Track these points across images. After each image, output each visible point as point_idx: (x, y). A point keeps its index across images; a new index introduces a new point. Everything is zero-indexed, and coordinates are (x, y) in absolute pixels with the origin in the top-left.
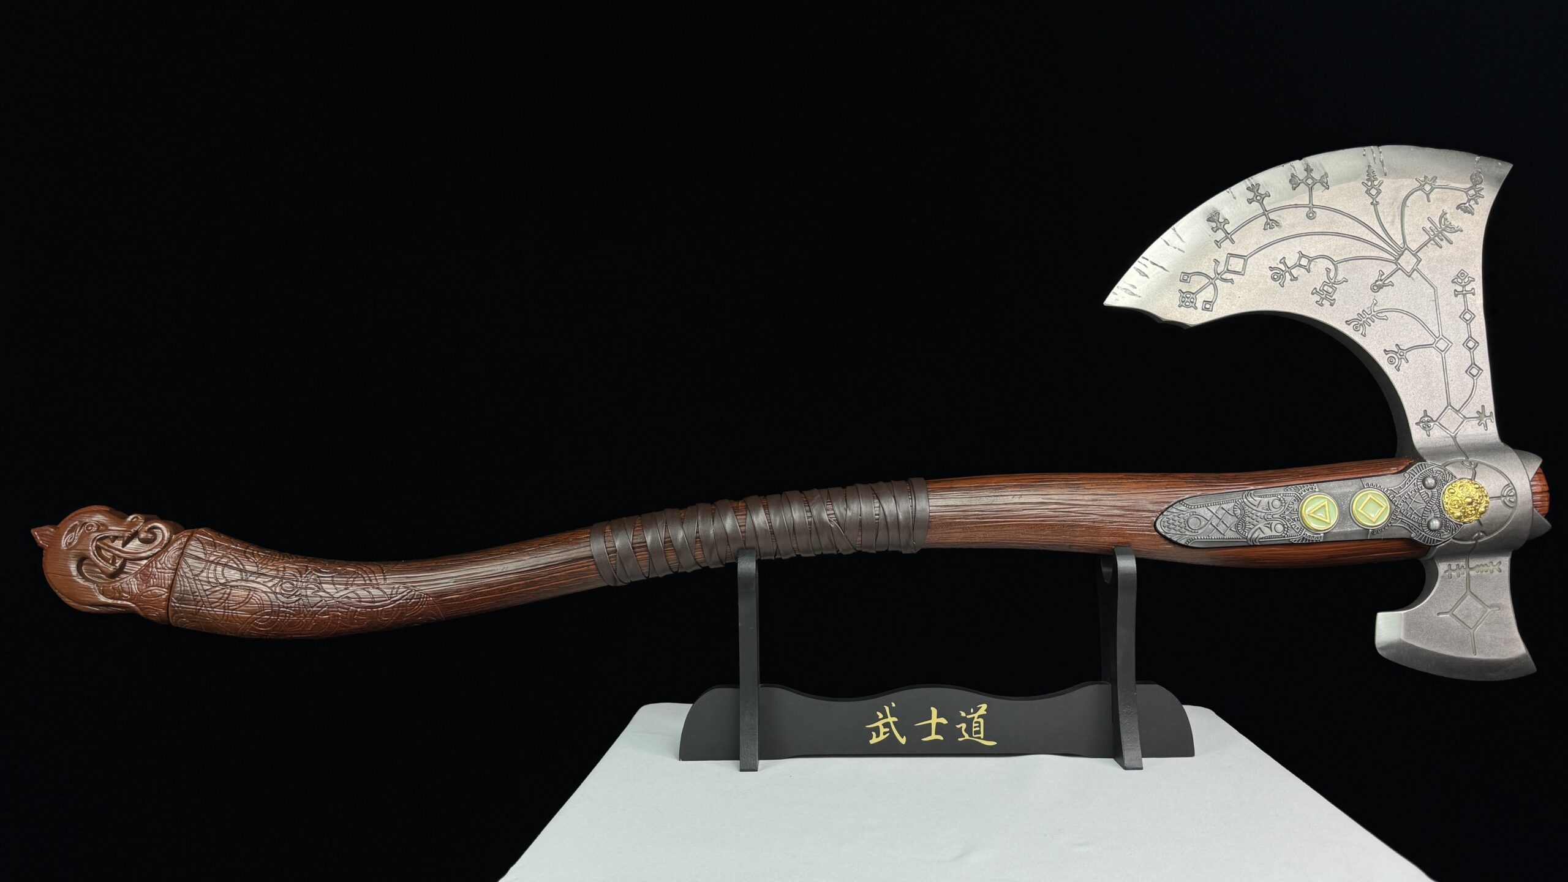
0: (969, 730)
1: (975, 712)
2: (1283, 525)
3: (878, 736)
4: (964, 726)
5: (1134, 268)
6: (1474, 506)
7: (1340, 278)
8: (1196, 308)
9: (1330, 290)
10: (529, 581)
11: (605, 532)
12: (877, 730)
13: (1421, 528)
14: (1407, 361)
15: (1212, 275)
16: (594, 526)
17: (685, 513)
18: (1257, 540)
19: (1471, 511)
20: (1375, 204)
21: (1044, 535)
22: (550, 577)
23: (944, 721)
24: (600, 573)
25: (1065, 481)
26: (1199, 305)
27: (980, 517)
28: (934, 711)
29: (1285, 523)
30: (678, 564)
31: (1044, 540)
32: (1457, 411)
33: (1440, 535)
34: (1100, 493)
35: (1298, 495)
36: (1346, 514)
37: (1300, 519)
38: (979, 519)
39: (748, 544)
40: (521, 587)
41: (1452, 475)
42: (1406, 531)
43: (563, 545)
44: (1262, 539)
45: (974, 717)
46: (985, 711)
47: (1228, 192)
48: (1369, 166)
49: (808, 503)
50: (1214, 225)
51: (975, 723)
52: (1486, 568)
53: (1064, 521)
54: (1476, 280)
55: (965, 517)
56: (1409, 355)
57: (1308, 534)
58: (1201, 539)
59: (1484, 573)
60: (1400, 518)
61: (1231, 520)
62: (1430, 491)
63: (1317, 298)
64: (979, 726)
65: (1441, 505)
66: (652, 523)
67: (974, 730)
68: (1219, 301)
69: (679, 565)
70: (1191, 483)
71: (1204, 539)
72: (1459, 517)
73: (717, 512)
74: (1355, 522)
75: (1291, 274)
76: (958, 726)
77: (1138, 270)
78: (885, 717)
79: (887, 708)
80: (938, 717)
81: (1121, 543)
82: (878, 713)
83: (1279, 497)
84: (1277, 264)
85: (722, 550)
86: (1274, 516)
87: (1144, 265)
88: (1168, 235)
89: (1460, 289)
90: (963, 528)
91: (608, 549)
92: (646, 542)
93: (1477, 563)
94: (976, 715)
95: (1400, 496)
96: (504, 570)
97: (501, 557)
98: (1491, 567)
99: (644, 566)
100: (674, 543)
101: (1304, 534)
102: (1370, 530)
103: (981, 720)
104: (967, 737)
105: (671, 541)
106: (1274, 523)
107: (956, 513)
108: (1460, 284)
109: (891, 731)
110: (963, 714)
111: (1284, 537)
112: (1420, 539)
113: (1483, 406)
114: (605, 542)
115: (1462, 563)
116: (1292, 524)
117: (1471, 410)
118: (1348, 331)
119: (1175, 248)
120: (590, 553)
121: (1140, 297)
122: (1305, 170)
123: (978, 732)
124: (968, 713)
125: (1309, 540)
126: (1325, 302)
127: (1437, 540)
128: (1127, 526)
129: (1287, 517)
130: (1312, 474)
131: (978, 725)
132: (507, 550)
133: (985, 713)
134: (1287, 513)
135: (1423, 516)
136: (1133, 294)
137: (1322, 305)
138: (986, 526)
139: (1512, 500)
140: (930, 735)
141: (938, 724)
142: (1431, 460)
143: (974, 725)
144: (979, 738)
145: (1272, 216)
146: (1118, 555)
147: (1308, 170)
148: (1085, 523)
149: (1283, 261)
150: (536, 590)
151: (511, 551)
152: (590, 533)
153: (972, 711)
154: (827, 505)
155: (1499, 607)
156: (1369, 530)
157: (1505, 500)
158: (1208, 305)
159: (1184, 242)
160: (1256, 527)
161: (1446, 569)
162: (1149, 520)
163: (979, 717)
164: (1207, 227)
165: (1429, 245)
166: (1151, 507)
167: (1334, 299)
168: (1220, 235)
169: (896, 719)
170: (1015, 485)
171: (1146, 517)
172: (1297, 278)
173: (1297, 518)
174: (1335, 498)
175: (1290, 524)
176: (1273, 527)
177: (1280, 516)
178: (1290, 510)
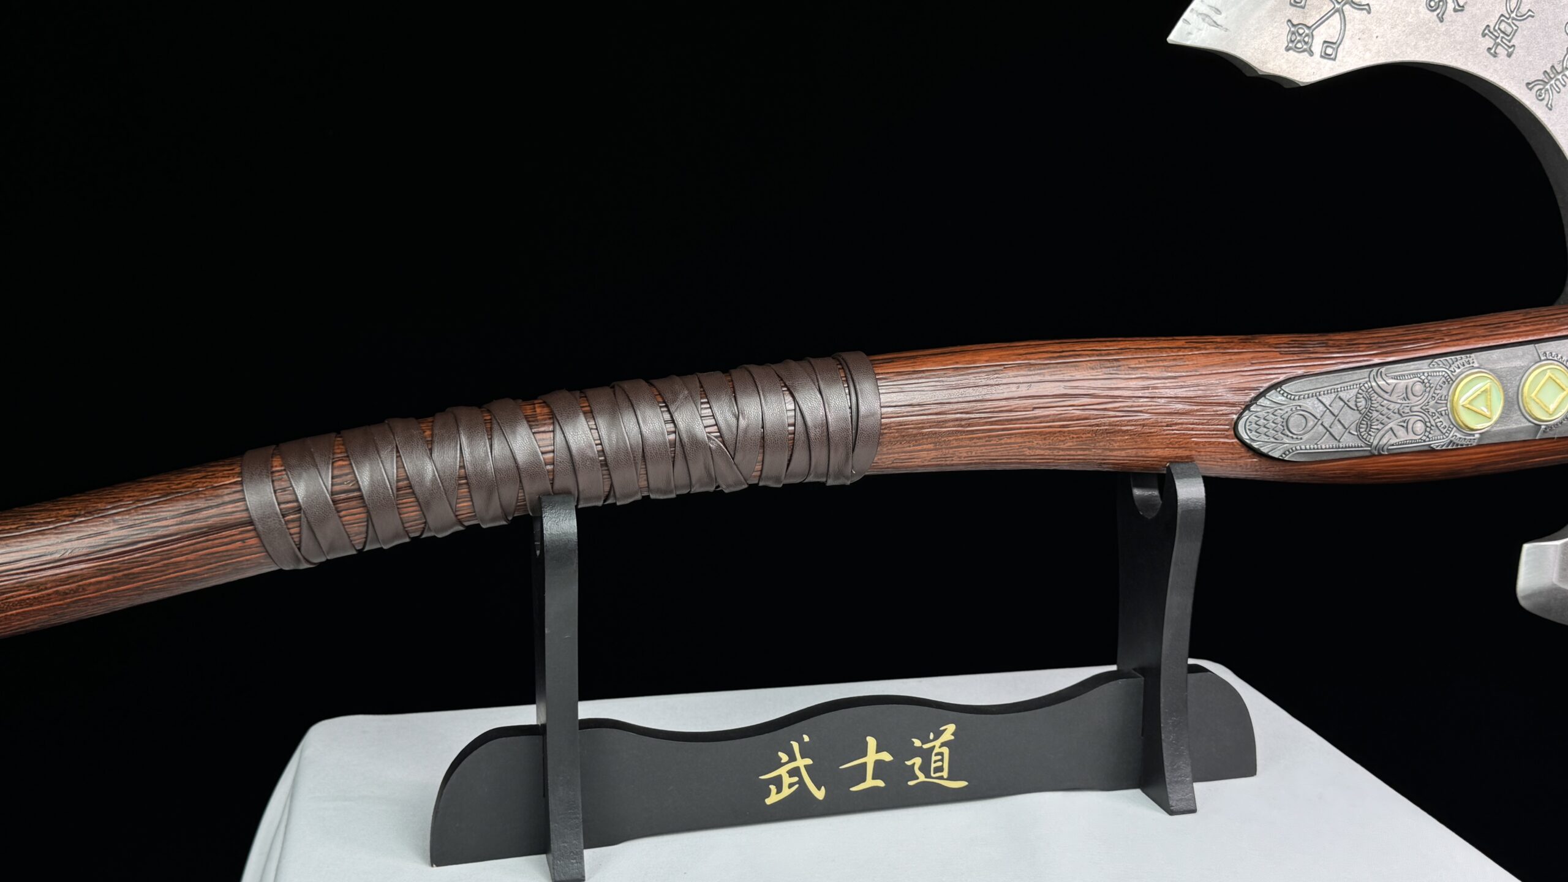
0: (925, 768)
1: (936, 738)
2: (1425, 423)
3: (779, 791)
4: (918, 761)
7: (1525, 9)
8: (1311, 53)
9: (1509, 30)
10: (120, 574)
11: (273, 473)
12: (778, 782)
16: (248, 455)
17: (432, 430)
18: (1385, 448)
21: (1063, 450)
22: (165, 565)
23: (886, 757)
24: (267, 551)
26: (1317, 47)
27: (963, 423)
28: (872, 742)
29: (1427, 420)
30: (423, 525)
31: (1062, 457)
34: (1153, 376)
35: (1449, 372)
36: (1513, 403)
37: (1451, 414)
38: (962, 426)
39: (558, 485)
40: (104, 585)
43: (186, 500)
44: (1393, 445)
45: (934, 747)
46: (953, 734)
49: (667, 406)
51: (937, 754)
53: (1097, 425)
55: (939, 424)
57: (1458, 435)
58: (1307, 449)
61: (1350, 417)
63: (1490, 43)
64: (942, 760)
66: (370, 449)
67: (933, 766)
68: (1347, 42)
69: (424, 528)
70: (1287, 353)
71: (1310, 449)
73: (495, 426)
74: (1524, 413)
76: (909, 763)
78: (792, 758)
79: (795, 745)
80: (879, 750)
81: (1181, 457)
82: (781, 754)
83: (1423, 377)
85: (509, 495)
86: (1415, 409)
90: (935, 443)
91: (283, 506)
92: (359, 489)
94: (937, 743)
96: (67, 555)
97: (55, 528)
99: (357, 534)
100: (417, 489)
101: (1453, 436)
102: (1543, 427)
103: (945, 751)
104: (922, 778)
105: (410, 486)
106: (1413, 420)
107: (925, 417)
109: (801, 782)
110: (917, 743)
111: (1425, 441)
114: (275, 492)
116: (1438, 420)
118: (1527, 99)
120: (245, 514)
121: (1227, 30)
123: (939, 769)
124: (925, 740)
125: (1457, 445)
126: (1499, 49)
128: (1192, 430)
129: (1432, 410)
130: (1462, 336)
131: (939, 757)
132: (66, 512)
133: (953, 738)
134: (1431, 403)
136: (1216, 25)
137: (1495, 55)
138: (973, 438)
140: (864, 780)
141: (878, 764)
143: (934, 758)
144: (941, 778)
146: (1178, 478)
148: (1129, 428)
150: (138, 588)
151: (75, 516)
152: (240, 474)
153: (932, 736)
154: (701, 408)
156: (1540, 425)
158: (1331, 49)
160: (1387, 428)
162: (1226, 420)
163: (943, 745)
166: (1231, 397)
167: (1514, 46)
169: (809, 761)
170: (1019, 365)
171: (1223, 414)
172: (1463, 7)
173: (1445, 410)
174: (1500, 377)
175: (1434, 420)
176: (1410, 427)
177: (1421, 408)
178: (1437, 398)
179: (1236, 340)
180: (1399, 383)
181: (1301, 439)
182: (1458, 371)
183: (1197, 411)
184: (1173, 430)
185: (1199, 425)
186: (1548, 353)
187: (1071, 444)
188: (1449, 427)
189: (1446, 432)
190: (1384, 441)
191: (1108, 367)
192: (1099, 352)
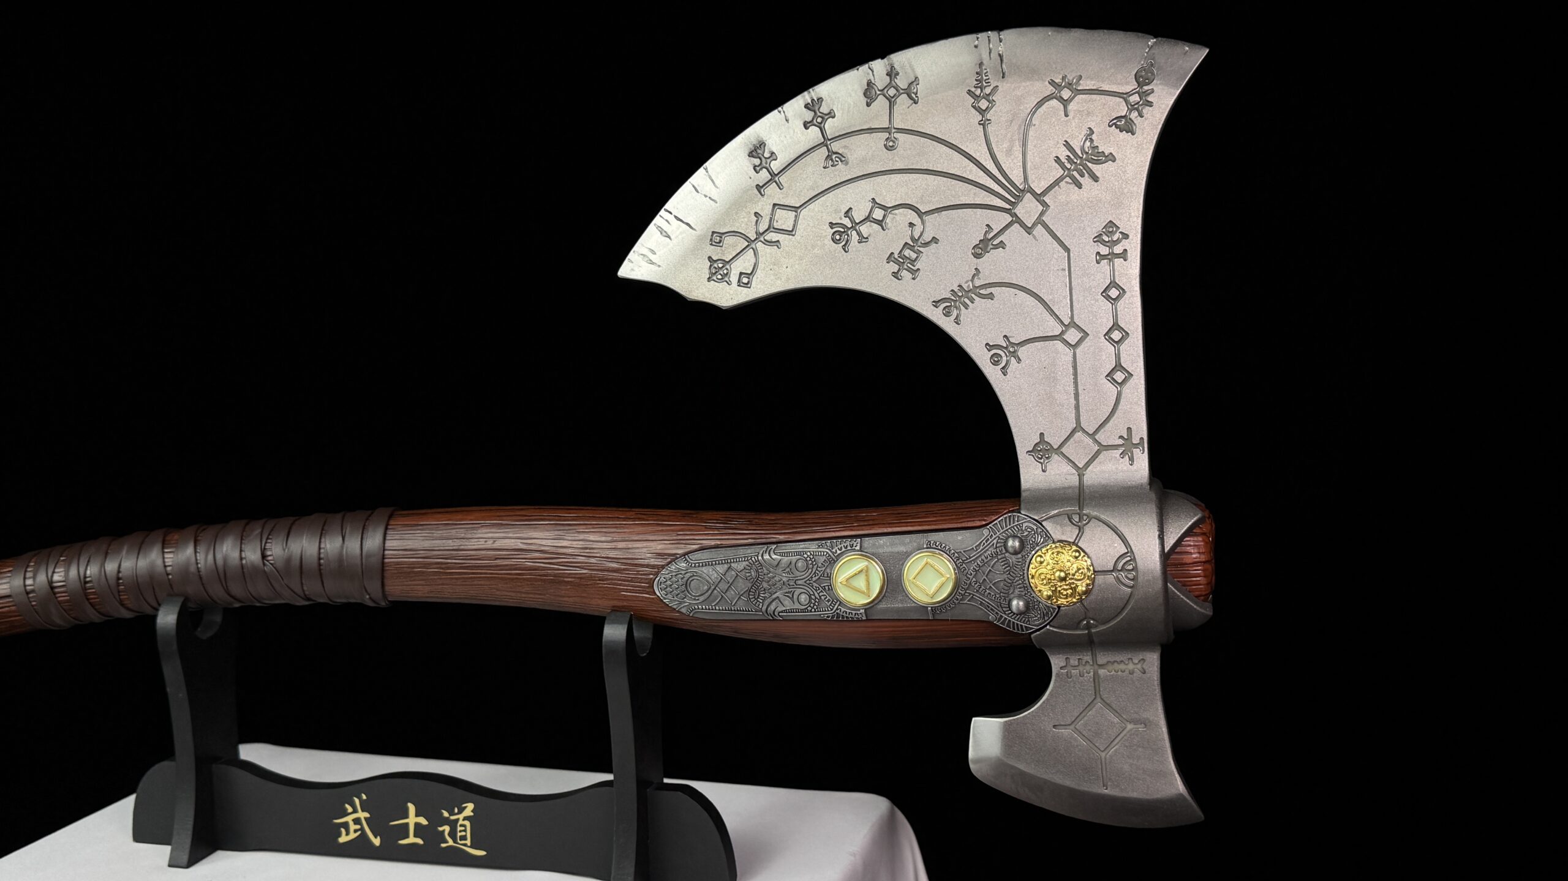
0: (453, 834)
1: (460, 812)
2: (810, 597)
3: (348, 834)
4: (446, 829)
5: (655, 225)
6: (1067, 583)
7: (927, 237)
8: (729, 283)
9: (914, 256)
12: (346, 825)
13: (1000, 609)
14: (1019, 360)
15: (753, 236)
18: (776, 614)
19: (1066, 590)
20: (984, 124)
23: (423, 821)
25: (557, 520)
26: (734, 278)
27: (443, 566)
28: (412, 808)
29: (812, 593)
31: (531, 599)
32: (1092, 436)
33: (1029, 621)
34: (593, 539)
35: (831, 553)
36: (893, 584)
37: (830, 588)
38: (442, 569)
41: (1046, 536)
42: (982, 612)
44: (782, 612)
45: (458, 820)
46: (472, 811)
47: (780, 112)
48: (981, 64)
50: (757, 161)
51: (461, 826)
52: (1122, 666)
53: (545, 575)
54: (1130, 237)
55: (426, 566)
56: (1022, 352)
57: (843, 609)
58: (702, 609)
59: (1119, 673)
60: (970, 594)
61: (742, 585)
62: (1013, 557)
63: (896, 268)
64: (465, 831)
65: (1026, 578)
67: (459, 834)
68: (759, 273)
70: (711, 528)
71: (706, 609)
72: (1049, 597)
74: (906, 596)
75: (859, 234)
76: (440, 829)
77: (658, 227)
78: (355, 811)
79: (357, 801)
80: (417, 815)
81: (612, 606)
82: (347, 806)
83: (806, 556)
84: (841, 219)
86: (799, 582)
87: (667, 221)
88: (698, 177)
89: (1104, 250)
90: (427, 580)
93: (1110, 659)
94: (461, 816)
95: (971, 561)
98: (1131, 666)
101: (837, 609)
102: (929, 608)
103: (467, 823)
104: (451, 843)
106: (798, 591)
107: (414, 560)
108: (1104, 243)
109: (362, 829)
110: (446, 814)
111: (809, 611)
112: (1003, 623)
113: (1129, 429)
114: (24, 578)
115: (1087, 657)
116: (821, 594)
117: (1110, 436)
118: (936, 316)
119: (706, 196)
121: (659, 266)
122: (887, 75)
123: (464, 838)
124: (452, 813)
125: (847, 617)
126: (904, 273)
127: (1026, 627)
128: (620, 585)
129: (816, 585)
130: (871, 522)
131: (463, 828)
133: (472, 814)
134: (814, 579)
135: (1001, 592)
136: (652, 263)
137: (900, 278)
138: (452, 578)
139: (1130, 576)
140: (407, 836)
141: (417, 825)
142: (1028, 510)
143: (459, 829)
144: (465, 845)
145: (836, 146)
146: (604, 621)
147: (892, 73)
148: (570, 580)
149: (848, 213)
152: (12, 566)
153: (456, 810)
155: (1146, 723)
156: (927, 607)
157: (1120, 576)
158: (745, 279)
159: (717, 187)
160: (774, 596)
161: (1063, 664)
162: (647, 579)
163: (465, 819)
164: (747, 164)
165: (1062, 184)
166: (653, 562)
167: (918, 269)
168: (764, 175)
169: (367, 815)
170: (492, 524)
171: (642, 574)
172: (867, 238)
173: (828, 586)
174: (882, 560)
175: (818, 594)
176: (795, 597)
177: (805, 582)
178: (820, 574)
179: (678, 514)
180: (783, 559)
181: (698, 600)
182: (839, 552)
183: (624, 569)
184: (605, 584)
185: (624, 581)
186: (932, 542)
187: (528, 589)
188: (833, 601)
189: (830, 605)
190: (772, 607)
191: (560, 530)
192: (559, 518)
